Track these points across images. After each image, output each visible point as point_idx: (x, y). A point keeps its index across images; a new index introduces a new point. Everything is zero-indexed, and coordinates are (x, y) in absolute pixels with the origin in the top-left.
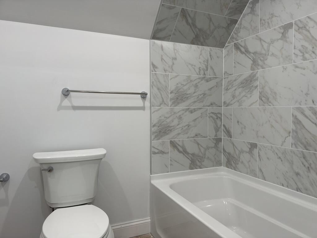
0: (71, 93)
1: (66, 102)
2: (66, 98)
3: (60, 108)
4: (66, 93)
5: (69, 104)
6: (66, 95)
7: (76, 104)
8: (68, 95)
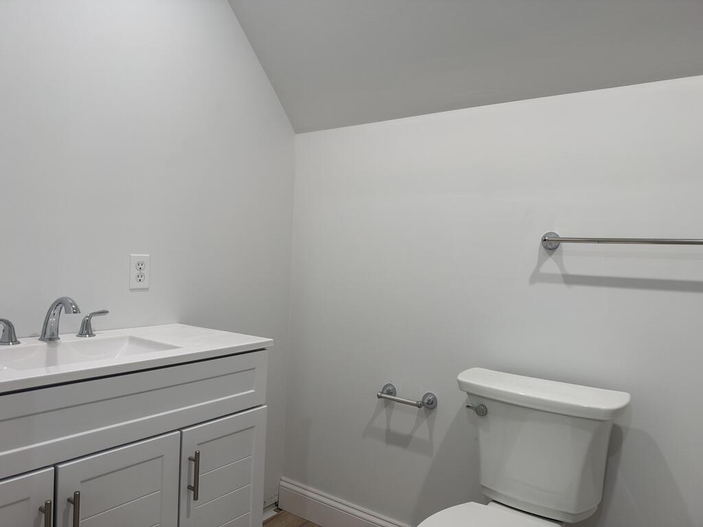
0: (563, 245)
1: (550, 266)
2: (550, 255)
3: (537, 277)
4: (551, 244)
5: (557, 271)
6: (550, 249)
7: (572, 270)
8: (555, 249)
